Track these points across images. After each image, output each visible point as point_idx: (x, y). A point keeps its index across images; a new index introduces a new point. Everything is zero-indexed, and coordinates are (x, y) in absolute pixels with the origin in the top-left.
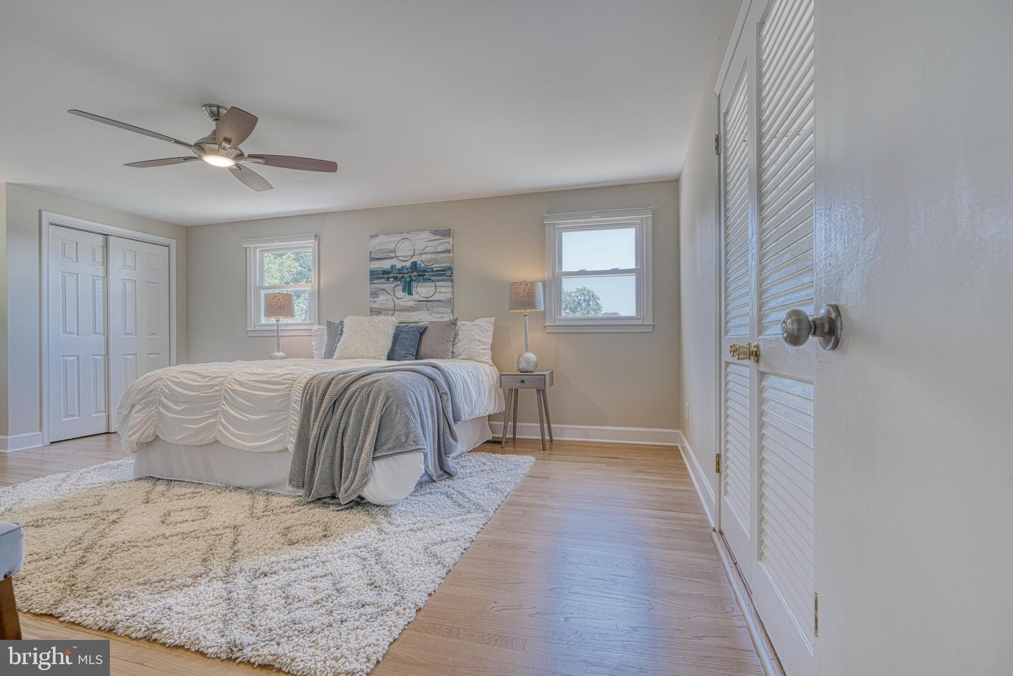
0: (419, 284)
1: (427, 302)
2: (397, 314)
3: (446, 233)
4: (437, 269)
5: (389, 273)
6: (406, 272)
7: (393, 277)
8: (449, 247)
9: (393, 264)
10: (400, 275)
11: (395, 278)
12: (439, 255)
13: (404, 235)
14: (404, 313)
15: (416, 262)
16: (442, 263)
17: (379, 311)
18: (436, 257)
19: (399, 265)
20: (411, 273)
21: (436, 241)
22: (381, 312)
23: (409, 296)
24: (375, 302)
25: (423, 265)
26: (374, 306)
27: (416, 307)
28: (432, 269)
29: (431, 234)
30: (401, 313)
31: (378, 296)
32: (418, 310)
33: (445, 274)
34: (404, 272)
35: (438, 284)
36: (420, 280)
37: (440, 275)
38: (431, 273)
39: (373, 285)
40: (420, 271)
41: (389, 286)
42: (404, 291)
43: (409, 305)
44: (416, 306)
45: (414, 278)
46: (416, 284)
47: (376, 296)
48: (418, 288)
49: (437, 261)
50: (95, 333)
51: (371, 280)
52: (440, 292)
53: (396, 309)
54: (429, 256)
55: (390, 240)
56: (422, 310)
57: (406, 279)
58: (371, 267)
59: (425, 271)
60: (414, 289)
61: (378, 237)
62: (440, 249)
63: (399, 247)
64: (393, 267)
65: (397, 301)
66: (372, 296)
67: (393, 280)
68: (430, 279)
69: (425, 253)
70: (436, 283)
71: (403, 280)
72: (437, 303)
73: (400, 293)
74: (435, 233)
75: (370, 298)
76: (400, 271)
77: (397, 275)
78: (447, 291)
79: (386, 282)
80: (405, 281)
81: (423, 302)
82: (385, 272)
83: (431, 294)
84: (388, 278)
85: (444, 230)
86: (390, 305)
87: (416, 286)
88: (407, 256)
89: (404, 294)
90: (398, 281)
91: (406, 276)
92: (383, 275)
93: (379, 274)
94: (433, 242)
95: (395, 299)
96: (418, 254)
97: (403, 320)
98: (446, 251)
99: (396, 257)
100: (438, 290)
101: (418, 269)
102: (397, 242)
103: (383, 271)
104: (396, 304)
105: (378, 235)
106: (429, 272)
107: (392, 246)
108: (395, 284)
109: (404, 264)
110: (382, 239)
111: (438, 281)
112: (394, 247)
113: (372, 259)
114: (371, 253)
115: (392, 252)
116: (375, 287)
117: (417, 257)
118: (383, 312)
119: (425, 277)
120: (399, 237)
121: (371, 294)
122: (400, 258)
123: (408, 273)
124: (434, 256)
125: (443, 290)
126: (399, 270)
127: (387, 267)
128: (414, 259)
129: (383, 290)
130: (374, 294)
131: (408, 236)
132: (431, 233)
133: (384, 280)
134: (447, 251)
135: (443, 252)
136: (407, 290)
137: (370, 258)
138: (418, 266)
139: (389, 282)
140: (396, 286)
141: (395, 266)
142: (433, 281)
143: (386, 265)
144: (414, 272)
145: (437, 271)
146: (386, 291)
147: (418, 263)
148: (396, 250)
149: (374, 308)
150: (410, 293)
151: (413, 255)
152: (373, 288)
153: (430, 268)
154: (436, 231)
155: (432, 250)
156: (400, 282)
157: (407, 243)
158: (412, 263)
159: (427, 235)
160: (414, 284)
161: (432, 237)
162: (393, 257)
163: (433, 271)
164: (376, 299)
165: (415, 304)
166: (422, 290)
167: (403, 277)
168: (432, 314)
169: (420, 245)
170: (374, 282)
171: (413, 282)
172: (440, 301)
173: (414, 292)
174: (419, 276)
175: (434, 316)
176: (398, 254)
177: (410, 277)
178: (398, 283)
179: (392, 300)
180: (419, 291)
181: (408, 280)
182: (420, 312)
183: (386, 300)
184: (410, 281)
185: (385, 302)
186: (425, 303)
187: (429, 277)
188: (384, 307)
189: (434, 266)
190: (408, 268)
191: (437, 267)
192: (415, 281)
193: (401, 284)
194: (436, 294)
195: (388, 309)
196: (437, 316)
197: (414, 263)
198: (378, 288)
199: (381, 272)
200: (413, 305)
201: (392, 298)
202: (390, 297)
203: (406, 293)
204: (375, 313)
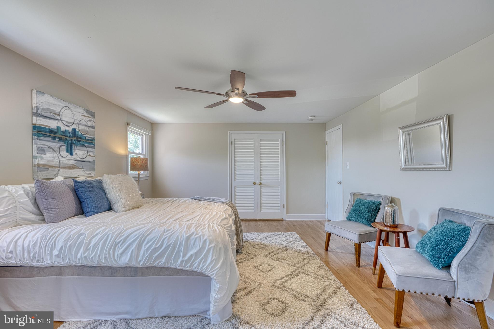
0: (77, 147)
1: (83, 163)
2: (62, 171)
3: (93, 115)
5: (55, 133)
6: (69, 135)
7: (59, 138)
8: (94, 124)
9: (59, 126)
10: (64, 137)
11: (61, 139)
12: (89, 128)
13: (67, 104)
14: (67, 170)
16: (91, 135)
17: (47, 167)
19: (63, 128)
20: (72, 137)
22: (48, 169)
23: (71, 156)
24: (42, 158)
25: (80, 133)
26: (41, 162)
27: (75, 166)
28: (85, 137)
29: (84, 111)
30: (65, 170)
31: (45, 153)
32: (76, 168)
33: (92, 143)
34: (67, 135)
35: (89, 149)
36: (78, 145)
37: (89, 143)
38: (84, 141)
39: (40, 141)
40: (78, 137)
41: (55, 145)
42: (67, 151)
43: (71, 163)
44: (75, 164)
45: (74, 142)
48: (77, 151)
49: (88, 133)
52: (89, 155)
53: (61, 166)
54: (83, 127)
55: (56, 103)
56: (80, 168)
57: (68, 141)
59: (81, 138)
60: (74, 150)
61: (45, 95)
62: (90, 124)
63: (63, 112)
64: (58, 128)
65: (62, 159)
66: (39, 152)
68: (84, 145)
69: (81, 124)
71: (66, 141)
73: (64, 153)
74: (87, 111)
75: (37, 153)
76: (65, 133)
77: (62, 136)
78: (93, 155)
79: (53, 141)
80: (68, 143)
81: (79, 162)
82: (51, 131)
83: (85, 156)
84: (54, 138)
85: (92, 112)
86: (56, 163)
87: (75, 149)
88: (70, 123)
89: (67, 153)
90: (63, 142)
91: (69, 139)
92: (50, 133)
93: (46, 132)
94: (86, 117)
95: (60, 158)
96: (77, 124)
97: (66, 176)
99: (61, 120)
100: (88, 154)
101: (77, 136)
102: (62, 107)
103: (49, 129)
104: (61, 162)
105: (45, 94)
107: (58, 110)
108: (60, 144)
109: (67, 128)
110: (47, 98)
111: (88, 147)
112: (59, 111)
113: (37, 115)
114: (38, 109)
115: (57, 115)
116: (42, 143)
117: (76, 125)
118: (50, 169)
119: (81, 143)
120: (63, 104)
122: (65, 123)
123: (70, 137)
124: (86, 128)
125: (91, 154)
126: (63, 132)
127: (53, 127)
128: (74, 126)
129: (50, 148)
130: (42, 151)
131: (69, 105)
133: (51, 138)
134: (93, 127)
135: (91, 127)
136: (69, 151)
138: (77, 133)
139: (54, 141)
141: (60, 127)
142: (86, 147)
143: (53, 125)
144: (74, 137)
145: (88, 140)
146: (53, 150)
147: (77, 130)
148: (61, 114)
149: (41, 164)
150: (71, 154)
151: (73, 123)
152: (40, 144)
153: (84, 137)
154: (88, 110)
155: (85, 123)
156: (64, 143)
157: (69, 111)
159: (81, 110)
160: (74, 147)
161: (85, 114)
162: (58, 120)
163: (85, 139)
164: (43, 156)
165: (75, 163)
167: (66, 139)
168: (85, 171)
169: (78, 117)
170: (41, 138)
171: (74, 145)
172: (89, 162)
173: (74, 153)
174: (78, 141)
175: (87, 173)
176: (63, 118)
177: (72, 140)
178: (63, 144)
179: (58, 158)
180: (78, 153)
181: (70, 142)
182: (78, 169)
183: (53, 158)
184: (71, 144)
185: (52, 159)
186: (81, 162)
187: (83, 143)
188: (51, 164)
189: (86, 135)
190: (70, 133)
191: (88, 137)
192: (75, 144)
193: (65, 145)
194: (88, 156)
195: (55, 167)
196: (88, 173)
197: (74, 130)
198: (44, 145)
199: (48, 130)
200: (74, 164)
201: (58, 157)
202: (56, 155)
203: (69, 153)
204: (42, 170)
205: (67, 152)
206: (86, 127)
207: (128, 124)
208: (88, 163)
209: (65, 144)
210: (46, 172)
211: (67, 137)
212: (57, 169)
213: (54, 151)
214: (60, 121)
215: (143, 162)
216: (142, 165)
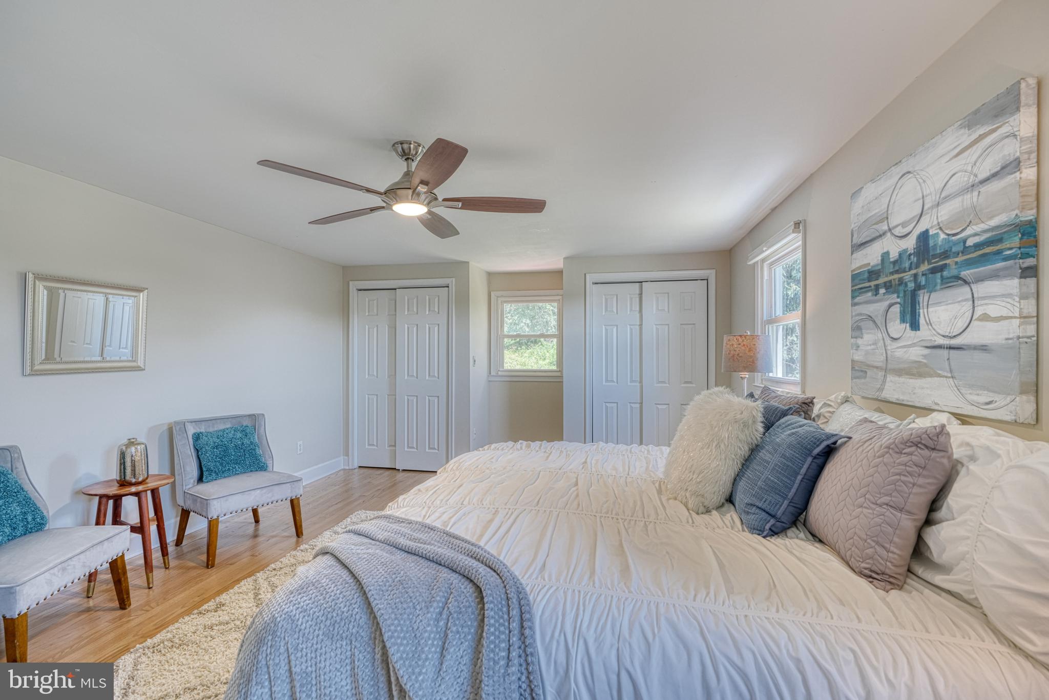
0: (933, 295)
1: (952, 351)
2: (892, 381)
3: (1007, 103)
4: (977, 240)
5: (878, 274)
6: (907, 265)
7: (885, 285)
8: (1014, 149)
9: (886, 250)
10: (897, 277)
11: (888, 286)
12: (984, 189)
13: (905, 166)
14: (903, 379)
15: (927, 231)
16: (996, 216)
17: (864, 368)
18: (975, 199)
19: (895, 251)
20: (917, 266)
21: (975, 147)
22: (866, 372)
23: (914, 333)
24: (858, 347)
25: (942, 236)
26: (858, 357)
27: (925, 365)
28: (964, 241)
29: (962, 131)
30: (898, 379)
31: (862, 333)
32: (931, 376)
33: (1000, 252)
34: (903, 266)
35: (981, 289)
36: (936, 284)
38: (960, 259)
39: (855, 308)
40: (934, 256)
41: (878, 308)
42: (903, 320)
43: (913, 358)
44: (925, 361)
45: (924, 281)
46: (926, 298)
47: (859, 333)
48: (930, 310)
49: (976, 214)
50: (632, 381)
51: (853, 297)
52: (985, 318)
53: (889, 366)
54: (958, 204)
55: (882, 189)
56: (940, 376)
57: (906, 285)
58: (854, 267)
59: (945, 255)
60: (921, 311)
61: (863, 191)
63: (895, 202)
64: (885, 255)
65: (890, 346)
66: (854, 334)
67: (884, 291)
68: (958, 277)
69: (948, 198)
70: (973, 286)
71: (902, 289)
72: (978, 354)
73: (897, 327)
74: (975, 118)
75: (852, 338)
76: (897, 265)
77: (891, 277)
78: (1004, 314)
79: (874, 298)
80: (905, 292)
81: (942, 351)
82: (872, 274)
83: (961, 324)
84: (877, 288)
86: (880, 356)
87: (925, 304)
88: (911, 221)
89: (903, 325)
90: (893, 293)
91: (907, 276)
92: (869, 281)
93: (864, 281)
95: (888, 341)
96: (932, 208)
97: (901, 398)
98: (1003, 168)
99: (890, 230)
100: (979, 312)
101: (932, 253)
102: (891, 191)
103: (869, 272)
104: (889, 354)
106: (957, 254)
107: (883, 205)
108: (888, 303)
109: (904, 245)
110: (868, 193)
111: (980, 279)
112: (887, 206)
113: (854, 248)
114: (853, 234)
115: (881, 221)
116: (858, 312)
117: (929, 216)
118: (869, 373)
119: (945, 273)
120: (896, 175)
121: (853, 330)
122: (898, 231)
123: (911, 268)
124: (969, 199)
125: (992, 310)
126: (895, 263)
127: (875, 262)
128: (923, 225)
129: (870, 318)
130: (857, 329)
131: (910, 163)
132: (961, 127)
133: (870, 294)
134: (1007, 168)
135: (996, 175)
136: (908, 317)
137: (852, 246)
138: (931, 243)
139: (878, 297)
140: (890, 306)
142: (966, 282)
143: (874, 255)
144: (924, 261)
145: (978, 246)
146: (874, 322)
147: (931, 233)
148: (889, 212)
149: (857, 362)
150: (915, 326)
151: (922, 214)
152: (856, 315)
153: (956, 243)
154: (976, 112)
155: (965, 180)
156: (896, 295)
157: (910, 184)
158: (919, 238)
159: (951, 139)
160: (923, 297)
161: (966, 137)
162: (884, 233)
163: (966, 250)
164: (860, 341)
165: (925, 356)
166: (942, 314)
167: (901, 282)
168: (964, 390)
169: (937, 178)
170: (857, 300)
171: (922, 292)
172: (984, 348)
173: (922, 321)
174: (934, 271)
175: (970, 397)
177: (915, 277)
178: (894, 298)
179: (883, 344)
180: (934, 319)
181: (912, 286)
182: (936, 380)
183: (873, 344)
184: (915, 290)
185: (873, 347)
186: (946, 352)
187: (956, 272)
188: (871, 360)
189: (969, 232)
190: (910, 255)
191: (976, 235)
192: (924, 287)
193: (899, 300)
194: (974, 323)
195: (878, 368)
196: (975, 398)
197: (924, 237)
198: (861, 315)
199: (867, 276)
200: (920, 359)
201: (883, 339)
202: (880, 335)
203: (908, 325)
204: (858, 374)
205: (904, 322)
208: (978, 356)
209: (898, 297)
210: (863, 380)
211: (905, 271)
212: (881, 375)
213: (877, 326)
214: (889, 234)
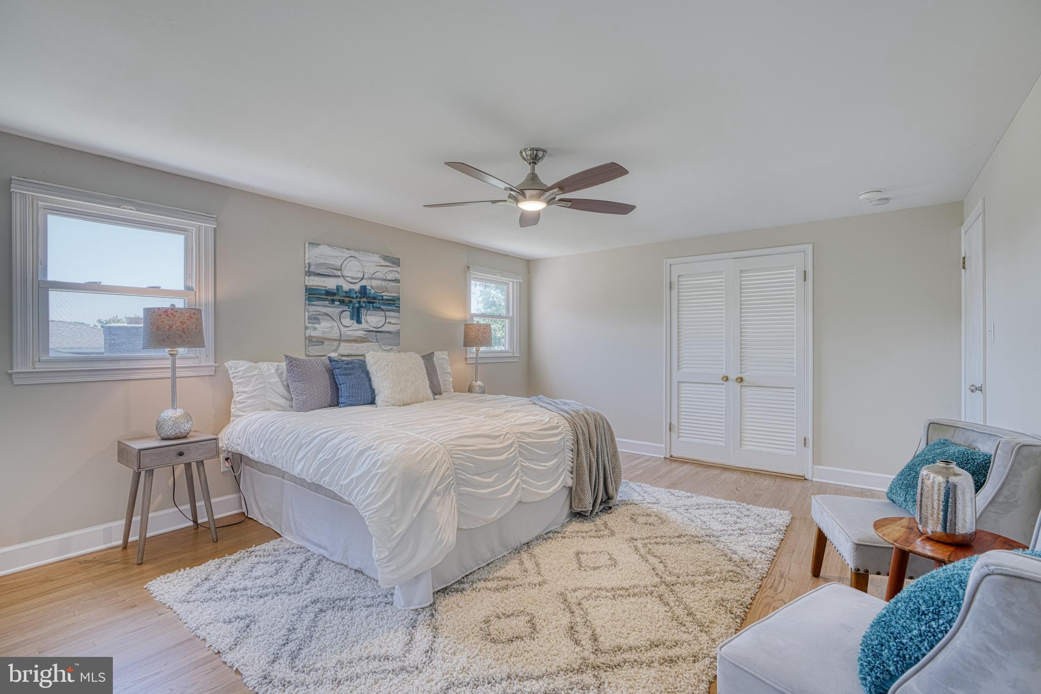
0: (369, 312)
2: (344, 346)
3: (396, 262)
4: (387, 298)
5: (334, 294)
6: (355, 296)
7: (339, 301)
8: (397, 276)
9: (339, 284)
10: (348, 299)
11: (342, 302)
12: (390, 283)
13: (352, 253)
14: (351, 344)
15: (365, 286)
16: (392, 293)
17: (321, 340)
18: (386, 284)
19: (346, 287)
20: (361, 298)
21: (386, 268)
22: (323, 342)
23: (358, 325)
24: (315, 329)
26: (314, 334)
27: (365, 338)
28: (382, 297)
29: (381, 259)
30: (348, 344)
31: (319, 322)
32: (368, 342)
33: (394, 304)
34: (352, 296)
35: (388, 314)
36: (370, 308)
37: (389, 304)
38: (381, 302)
39: (313, 307)
40: (369, 297)
41: (334, 310)
42: (352, 318)
43: (358, 335)
45: (364, 305)
46: (365, 312)
47: (317, 321)
48: (368, 317)
49: (386, 291)
51: (307, 300)
52: (390, 323)
53: (342, 339)
54: (379, 282)
55: (336, 254)
56: (372, 342)
57: (354, 304)
58: (308, 283)
59: (374, 298)
60: (363, 317)
62: (390, 277)
63: (346, 265)
64: (339, 288)
65: (343, 329)
66: (310, 321)
67: (338, 303)
68: (380, 308)
69: (375, 279)
70: (386, 312)
71: (351, 305)
72: (387, 334)
73: (347, 321)
74: (385, 258)
75: (309, 323)
76: (348, 293)
77: (344, 298)
78: (396, 322)
79: (330, 305)
80: (353, 307)
81: (372, 333)
82: (328, 293)
83: (381, 324)
84: (333, 301)
85: (394, 258)
86: (335, 334)
87: (365, 314)
88: (357, 278)
89: (352, 321)
90: (345, 306)
91: (355, 301)
92: (326, 296)
93: (321, 294)
94: (383, 268)
95: (341, 327)
96: (368, 278)
97: (351, 352)
98: (395, 280)
99: (343, 276)
100: (388, 321)
101: (368, 295)
102: (345, 258)
103: (326, 291)
104: (342, 333)
105: (319, 245)
106: (379, 300)
107: (338, 263)
108: (342, 309)
109: (352, 286)
110: (324, 250)
111: (388, 310)
112: (340, 265)
113: (310, 273)
114: (310, 266)
115: (338, 270)
116: (315, 310)
117: (366, 281)
118: (326, 343)
119: (374, 305)
120: (347, 254)
121: (310, 318)
122: (348, 279)
123: (356, 298)
125: (393, 321)
126: (346, 292)
127: (331, 287)
128: (364, 283)
129: (327, 315)
130: (315, 319)
131: (356, 254)
132: (381, 257)
133: (327, 302)
134: (397, 281)
135: (393, 280)
136: (355, 318)
138: (368, 292)
139: (333, 305)
140: (343, 311)
141: (342, 287)
142: (383, 310)
143: (331, 284)
144: (364, 297)
145: (387, 300)
146: (331, 317)
147: (368, 287)
148: (343, 268)
149: (315, 337)
150: (359, 321)
151: (363, 278)
152: (313, 311)
153: (379, 296)
154: (386, 257)
155: (382, 276)
156: (347, 307)
157: (354, 263)
158: (361, 287)
159: (376, 259)
160: (363, 311)
161: (383, 263)
162: (338, 276)
163: (383, 299)
164: (316, 326)
165: (364, 335)
166: (372, 319)
167: (350, 302)
168: (382, 346)
169: (370, 269)
170: (314, 303)
171: (363, 309)
172: (389, 332)
173: (363, 321)
174: (369, 302)
175: (384, 348)
176: (345, 274)
177: (359, 302)
178: (346, 308)
179: (338, 328)
180: (369, 320)
181: (357, 305)
182: (370, 344)
183: (330, 328)
184: (359, 307)
185: (329, 329)
186: (375, 333)
187: (379, 306)
188: (327, 336)
189: (383, 294)
190: (356, 292)
191: (386, 296)
192: (364, 307)
193: (349, 310)
194: (386, 324)
195: (333, 340)
196: (386, 348)
197: (364, 288)
198: (318, 311)
199: (323, 292)
200: (362, 336)
201: (338, 326)
202: (335, 324)
203: (355, 321)
204: (315, 343)
205: (352, 319)
206: (383, 282)
207: (468, 267)
208: (387, 335)
209: (349, 308)
210: (320, 347)
211: (353, 298)
212: (336, 343)
213: (333, 319)
214: (342, 278)
215: (479, 331)
216: (477, 337)
